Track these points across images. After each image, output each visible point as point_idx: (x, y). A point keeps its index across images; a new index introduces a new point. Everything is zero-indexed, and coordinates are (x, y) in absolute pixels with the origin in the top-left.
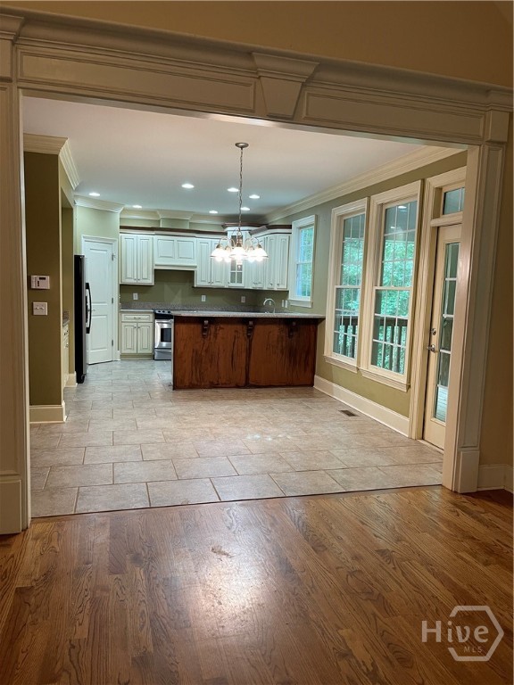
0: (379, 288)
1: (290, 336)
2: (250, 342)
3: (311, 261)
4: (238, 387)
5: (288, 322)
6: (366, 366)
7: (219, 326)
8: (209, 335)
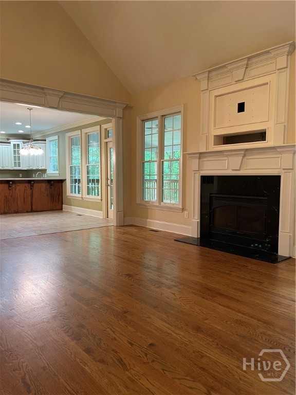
0: (88, 165)
1: (51, 188)
2: (32, 191)
3: (57, 155)
4: (27, 212)
5: (49, 181)
6: (85, 195)
7: (17, 185)
8: (12, 189)
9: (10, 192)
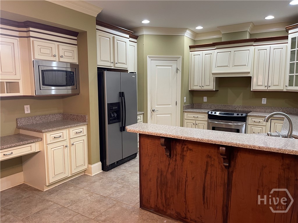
7: (186, 146)
8: (175, 155)
9: (170, 163)
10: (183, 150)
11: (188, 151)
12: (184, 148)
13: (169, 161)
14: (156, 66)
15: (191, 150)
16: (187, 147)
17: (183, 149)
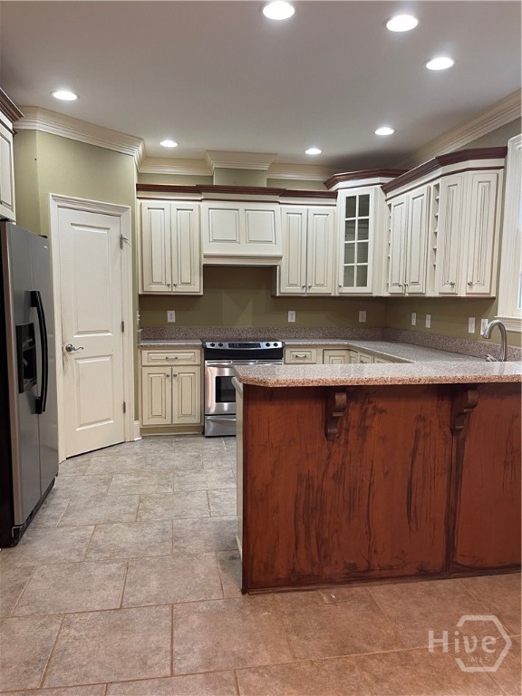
2: (460, 446)
7: (371, 406)
8: (344, 431)
9: (333, 452)
10: (364, 416)
11: (376, 417)
12: (367, 409)
13: (329, 449)
14: (72, 224)
15: (382, 411)
16: (374, 408)
17: (365, 412)
